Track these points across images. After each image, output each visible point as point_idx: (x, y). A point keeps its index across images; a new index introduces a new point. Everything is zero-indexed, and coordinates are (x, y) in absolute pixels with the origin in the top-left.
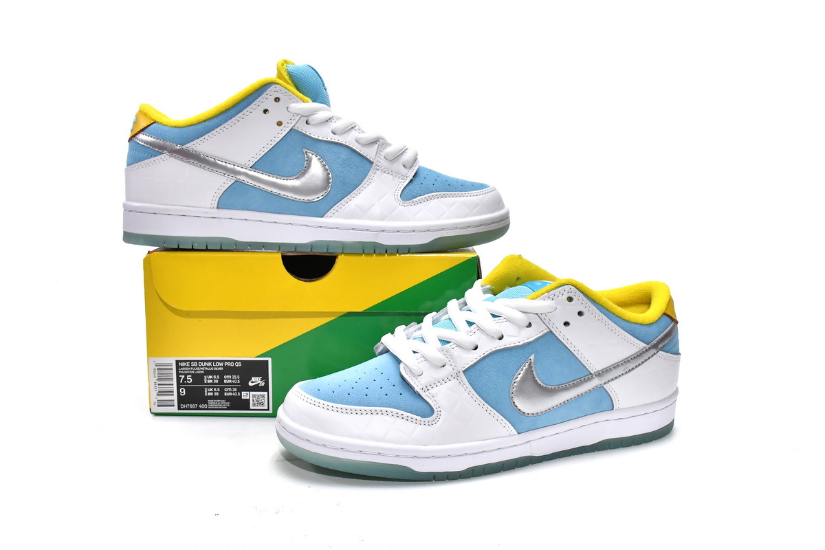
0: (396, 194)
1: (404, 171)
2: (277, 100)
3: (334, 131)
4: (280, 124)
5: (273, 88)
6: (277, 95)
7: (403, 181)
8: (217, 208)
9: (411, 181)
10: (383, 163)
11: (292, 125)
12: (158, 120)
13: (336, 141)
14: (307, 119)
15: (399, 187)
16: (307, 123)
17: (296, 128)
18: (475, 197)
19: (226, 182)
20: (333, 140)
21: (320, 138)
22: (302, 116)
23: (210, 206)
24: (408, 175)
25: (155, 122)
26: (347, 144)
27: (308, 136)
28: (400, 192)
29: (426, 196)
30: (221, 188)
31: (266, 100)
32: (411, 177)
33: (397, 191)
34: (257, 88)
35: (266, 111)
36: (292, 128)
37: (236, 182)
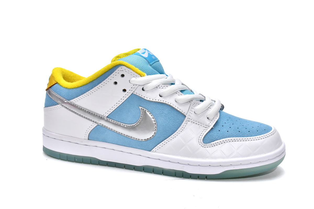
0: (200, 138)
1: (207, 122)
2: (123, 76)
3: (161, 95)
4: (124, 90)
5: (120, 69)
6: (123, 73)
7: (206, 129)
8: (88, 139)
9: (212, 129)
10: (193, 116)
11: (132, 92)
12: (58, 82)
13: (162, 101)
14: (142, 87)
15: (203, 133)
16: (143, 89)
17: (135, 93)
18: (258, 141)
19: (92, 125)
20: (159, 101)
21: (151, 100)
22: (139, 85)
23: (84, 138)
24: (210, 125)
25: (57, 83)
26: (169, 104)
27: (143, 98)
28: (203, 137)
29: (221, 140)
30: (89, 128)
31: (115, 76)
32: (212, 126)
33: (201, 136)
34: (110, 68)
35: (116, 83)
36: (132, 93)
37: (98, 125)
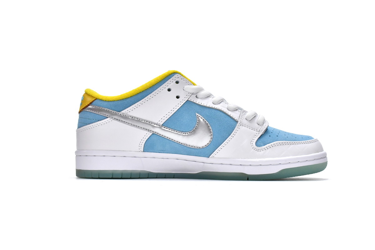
2: (177, 82)
4: (178, 97)
5: (176, 76)
6: (177, 80)
8: (143, 151)
11: (187, 98)
13: (215, 108)
14: (196, 95)
16: (196, 97)
17: (189, 100)
22: (193, 93)
23: (138, 150)
25: (96, 99)
26: (222, 110)
27: (192, 102)
28: (255, 141)
29: (272, 143)
33: (253, 140)
35: (169, 90)
36: (187, 100)
37: (153, 134)
